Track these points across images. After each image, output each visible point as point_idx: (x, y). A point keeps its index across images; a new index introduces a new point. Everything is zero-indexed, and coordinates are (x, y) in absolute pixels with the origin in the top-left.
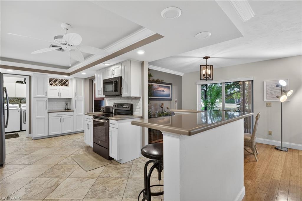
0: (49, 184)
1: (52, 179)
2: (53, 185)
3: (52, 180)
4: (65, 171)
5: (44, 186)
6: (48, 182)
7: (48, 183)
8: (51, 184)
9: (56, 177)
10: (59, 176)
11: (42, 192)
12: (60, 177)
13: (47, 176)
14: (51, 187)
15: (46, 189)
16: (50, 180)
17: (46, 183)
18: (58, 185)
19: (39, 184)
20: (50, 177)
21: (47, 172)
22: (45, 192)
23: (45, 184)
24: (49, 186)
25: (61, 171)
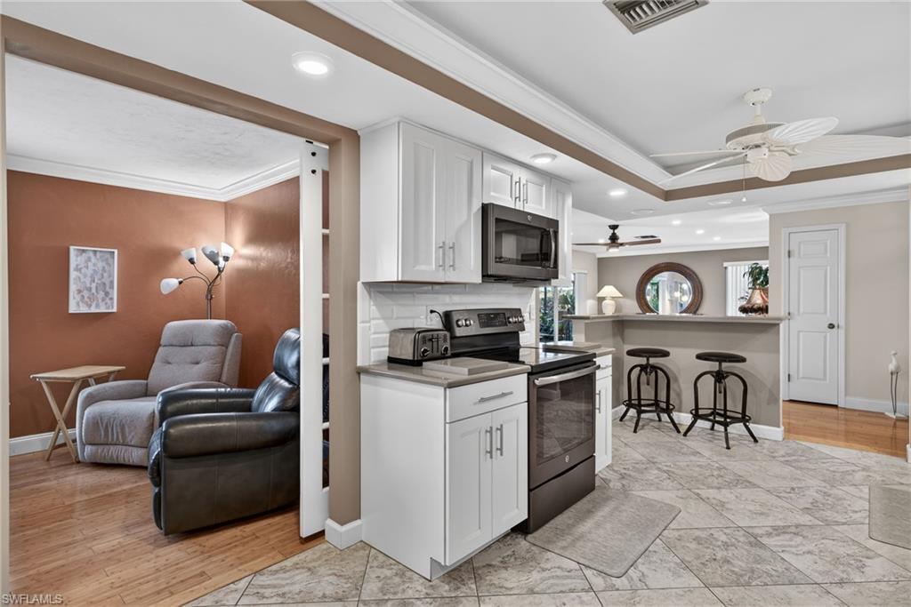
0: (793, 543)
1: (775, 549)
2: (787, 536)
3: (780, 546)
4: (719, 543)
5: (811, 547)
6: (794, 550)
7: (796, 546)
8: (791, 540)
9: (763, 546)
10: (750, 543)
11: (823, 539)
12: (753, 539)
13: (780, 567)
14: (795, 534)
15: (810, 537)
16: (783, 551)
17: (800, 548)
18: (775, 528)
19: (818, 561)
20: (774, 559)
21: (768, 580)
22: (816, 535)
23: (805, 549)
24: (799, 539)
25: (725, 553)
